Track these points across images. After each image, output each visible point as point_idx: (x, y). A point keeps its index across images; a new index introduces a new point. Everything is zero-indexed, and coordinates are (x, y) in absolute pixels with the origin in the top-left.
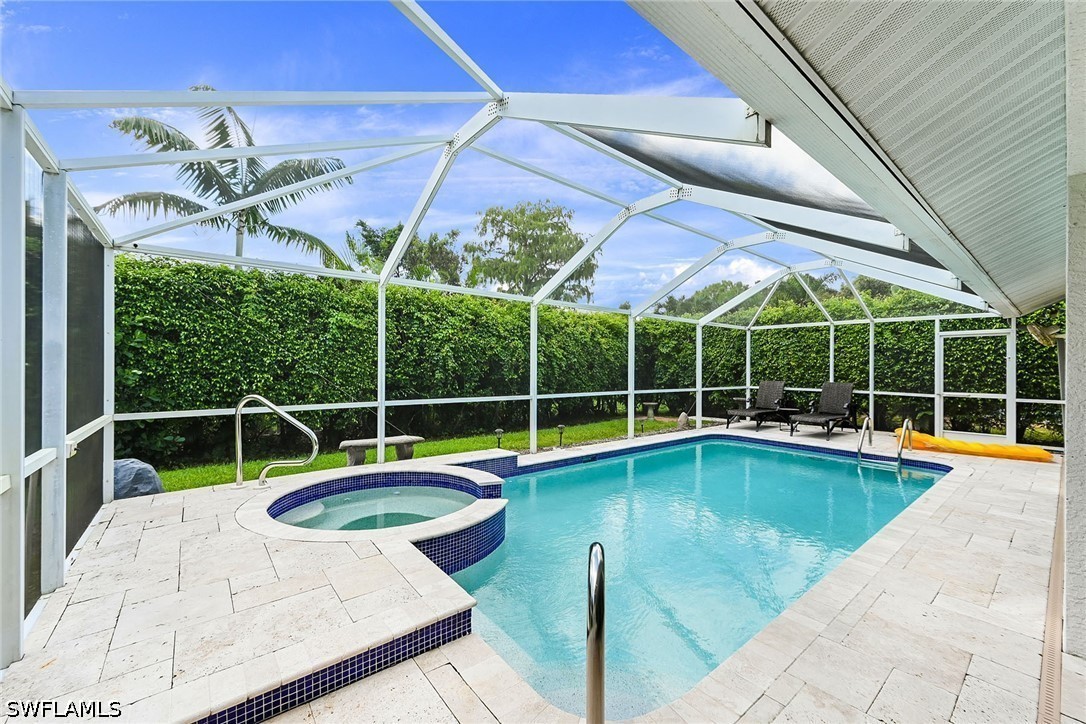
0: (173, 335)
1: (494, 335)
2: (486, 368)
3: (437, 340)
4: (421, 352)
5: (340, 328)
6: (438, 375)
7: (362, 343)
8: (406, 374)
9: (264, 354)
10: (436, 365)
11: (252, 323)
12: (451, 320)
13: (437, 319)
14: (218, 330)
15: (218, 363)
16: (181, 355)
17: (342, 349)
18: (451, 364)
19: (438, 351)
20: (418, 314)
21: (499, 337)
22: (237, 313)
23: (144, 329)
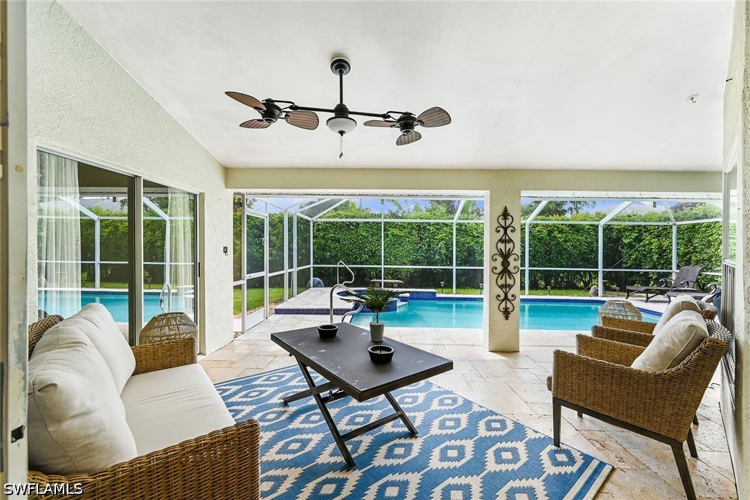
0: (338, 241)
1: (470, 236)
2: (466, 254)
3: (437, 239)
4: (429, 246)
5: (393, 235)
6: (437, 257)
7: (402, 242)
8: (421, 256)
9: (366, 247)
10: (436, 252)
11: (362, 235)
12: (445, 228)
13: (438, 229)
14: (351, 239)
15: (351, 251)
16: (341, 248)
17: (394, 245)
18: (443, 251)
19: (437, 245)
20: (428, 227)
21: (474, 237)
22: (357, 232)
23: (331, 239)
